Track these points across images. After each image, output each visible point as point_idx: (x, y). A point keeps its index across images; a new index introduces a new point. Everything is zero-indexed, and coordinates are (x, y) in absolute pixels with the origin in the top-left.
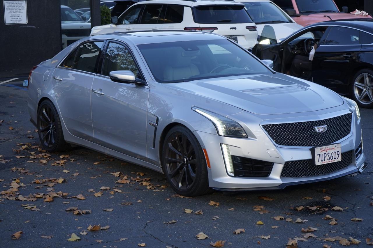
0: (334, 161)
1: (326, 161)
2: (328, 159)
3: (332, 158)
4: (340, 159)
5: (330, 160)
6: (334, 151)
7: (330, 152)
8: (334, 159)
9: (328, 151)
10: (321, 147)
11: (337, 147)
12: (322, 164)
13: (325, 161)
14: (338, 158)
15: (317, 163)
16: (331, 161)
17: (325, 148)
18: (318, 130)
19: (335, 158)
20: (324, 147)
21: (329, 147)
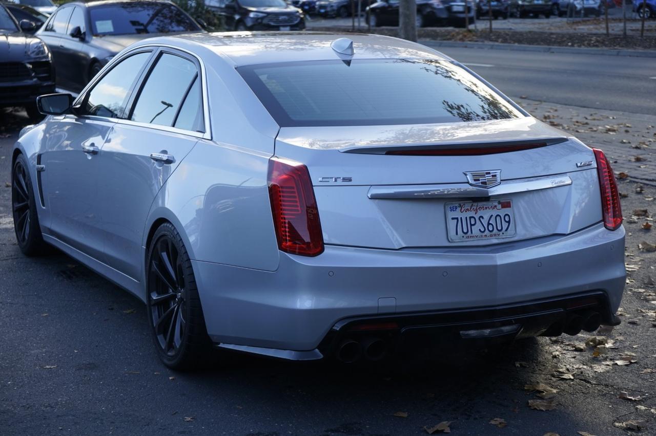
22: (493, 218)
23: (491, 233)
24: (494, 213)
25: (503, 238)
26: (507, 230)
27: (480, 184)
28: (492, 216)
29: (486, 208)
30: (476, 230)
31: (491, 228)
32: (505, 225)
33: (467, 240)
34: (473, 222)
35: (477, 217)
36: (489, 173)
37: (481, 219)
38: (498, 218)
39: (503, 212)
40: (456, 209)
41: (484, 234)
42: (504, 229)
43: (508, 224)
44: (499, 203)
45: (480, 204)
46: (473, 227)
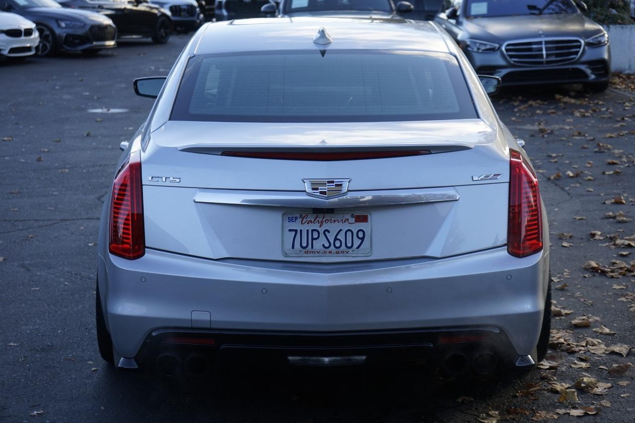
22: (343, 233)
23: (338, 250)
24: (345, 227)
25: (354, 257)
26: (358, 247)
27: (318, 194)
28: (341, 230)
29: (335, 221)
30: (318, 245)
31: (338, 244)
32: (357, 242)
33: (306, 255)
34: (315, 235)
35: (321, 230)
36: (333, 182)
37: (326, 233)
38: (349, 234)
39: (356, 227)
40: (296, 220)
41: (328, 250)
42: (356, 246)
43: (360, 241)
44: (352, 216)
45: (328, 216)
46: (314, 241)
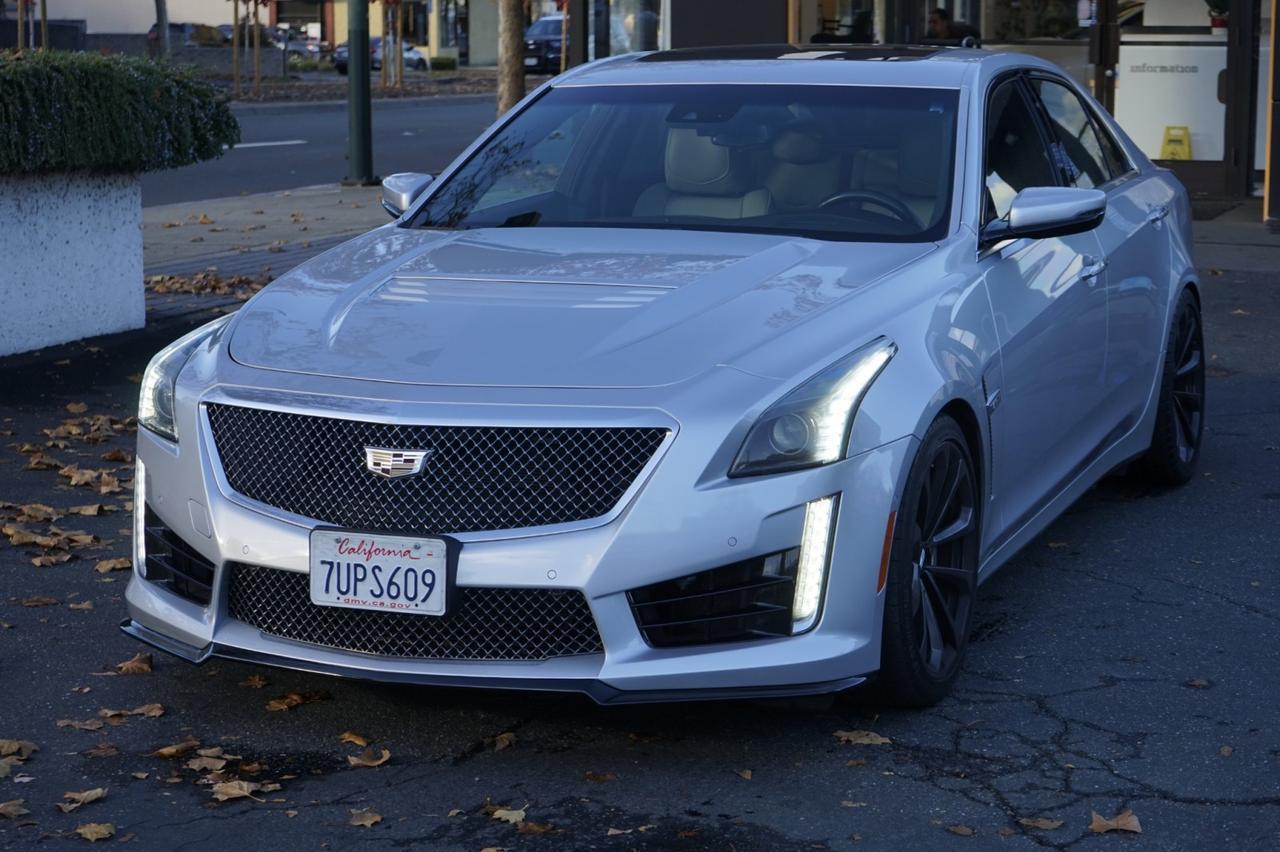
0: (403, 606)
1: (364, 599)
2: (372, 592)
3: (394, 593)
4: (436, 605)
5: (385, 598)
6: (406, 563)
7: (388, 564)
8: (402, 600)
9: (376, 560)
10: (343, 535)
11: (425, 550)
12: (341, 604)
13: (356, 598)
14: (424, 600)
15: (319, 597)
16: (386, 605)
17: (363, 542)
18: (375, 464)
19: (411, 595)
20: (355, 538)
21: (381, 540)
